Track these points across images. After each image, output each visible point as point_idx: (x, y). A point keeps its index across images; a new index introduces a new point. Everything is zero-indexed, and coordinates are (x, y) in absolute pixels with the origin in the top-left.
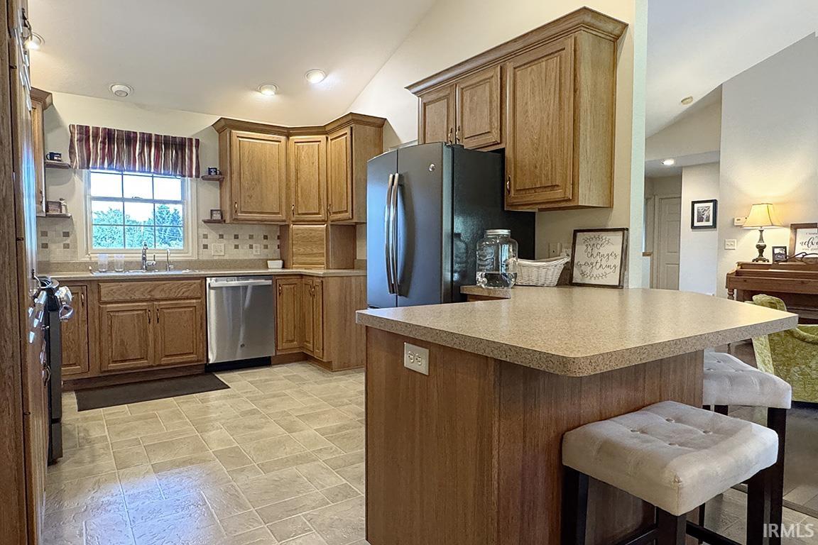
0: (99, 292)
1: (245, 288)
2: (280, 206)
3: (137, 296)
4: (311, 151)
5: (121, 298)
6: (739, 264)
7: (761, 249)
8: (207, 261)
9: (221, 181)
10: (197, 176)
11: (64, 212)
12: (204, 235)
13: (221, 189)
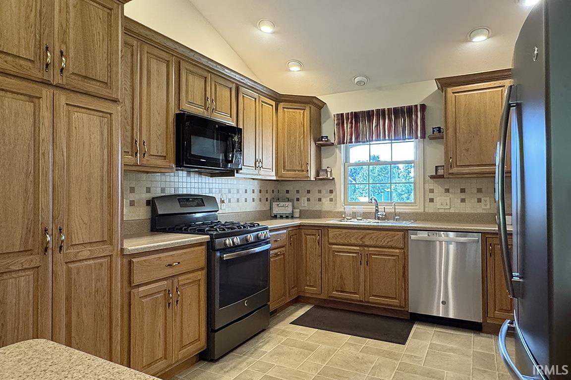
0: (328, 236)
3: (353, 241)
5: (342, 242)
8: (434, 214)
10: (423, 137)
11: (329, 176)
12: (430, 189)
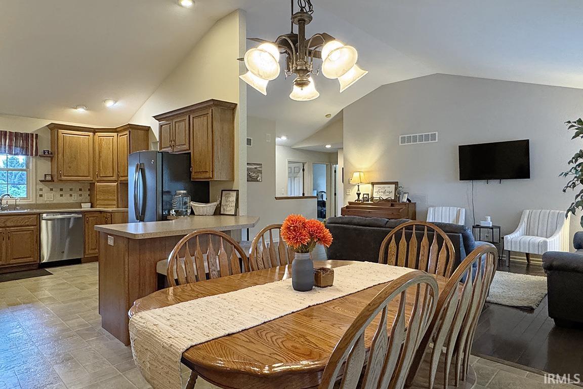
1: (69, 219)
2: (89, 172)
4: (108, 141)
6: (349, 203)
7: (359, 195)
8: (42, 204)
9: (52, 158)
10: (36, 155)
12: (40, 189)
13: (51, 162)
